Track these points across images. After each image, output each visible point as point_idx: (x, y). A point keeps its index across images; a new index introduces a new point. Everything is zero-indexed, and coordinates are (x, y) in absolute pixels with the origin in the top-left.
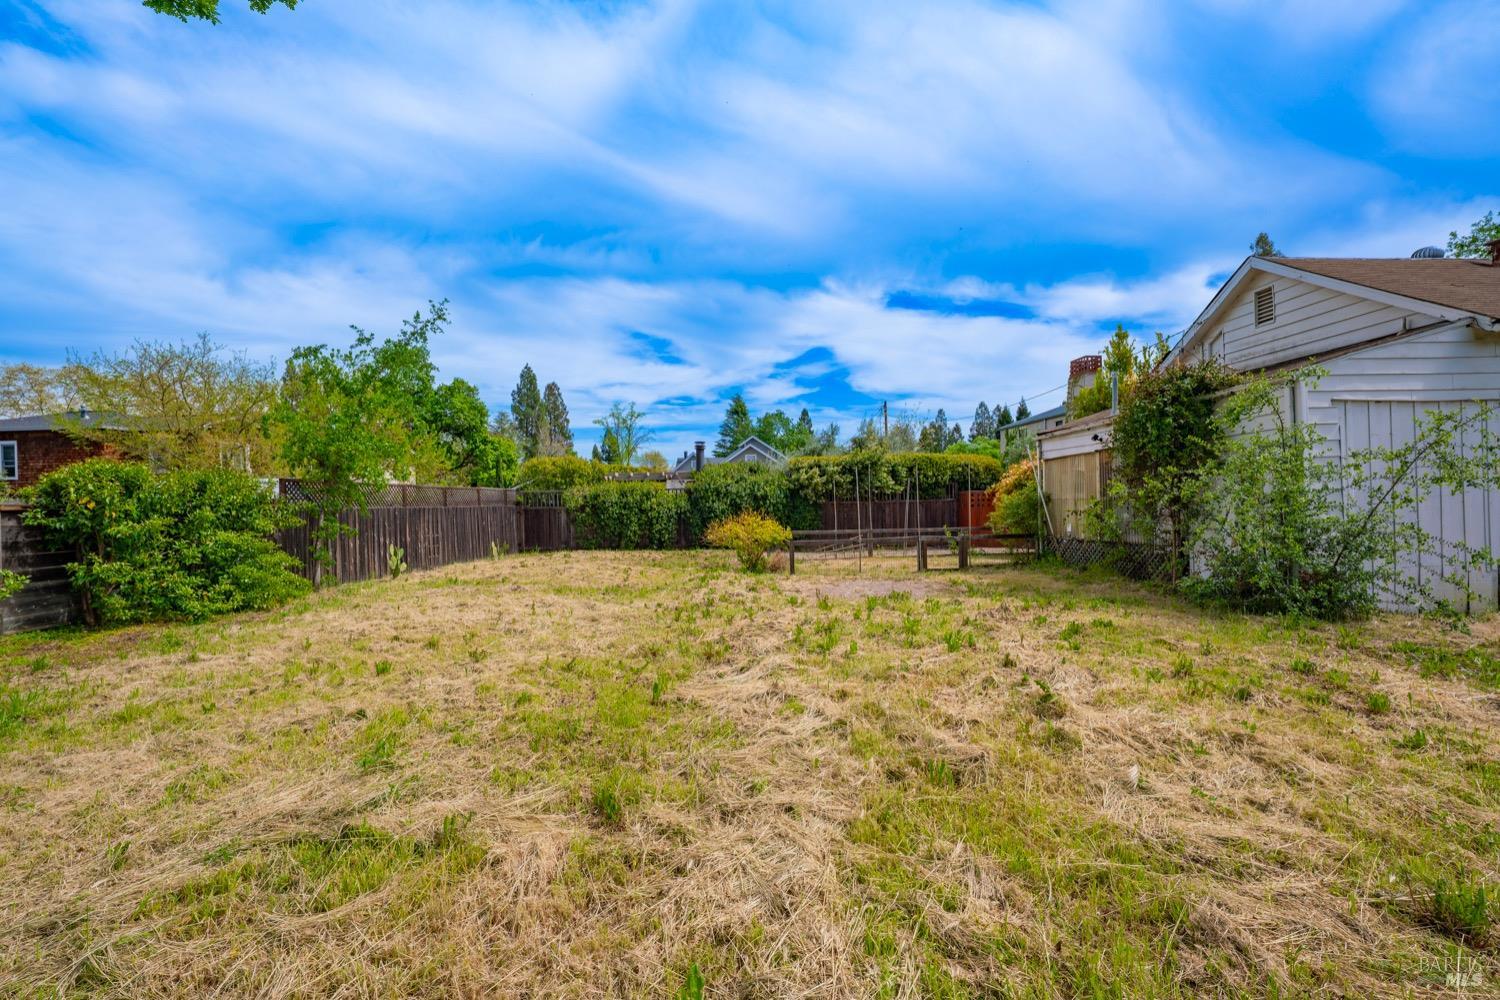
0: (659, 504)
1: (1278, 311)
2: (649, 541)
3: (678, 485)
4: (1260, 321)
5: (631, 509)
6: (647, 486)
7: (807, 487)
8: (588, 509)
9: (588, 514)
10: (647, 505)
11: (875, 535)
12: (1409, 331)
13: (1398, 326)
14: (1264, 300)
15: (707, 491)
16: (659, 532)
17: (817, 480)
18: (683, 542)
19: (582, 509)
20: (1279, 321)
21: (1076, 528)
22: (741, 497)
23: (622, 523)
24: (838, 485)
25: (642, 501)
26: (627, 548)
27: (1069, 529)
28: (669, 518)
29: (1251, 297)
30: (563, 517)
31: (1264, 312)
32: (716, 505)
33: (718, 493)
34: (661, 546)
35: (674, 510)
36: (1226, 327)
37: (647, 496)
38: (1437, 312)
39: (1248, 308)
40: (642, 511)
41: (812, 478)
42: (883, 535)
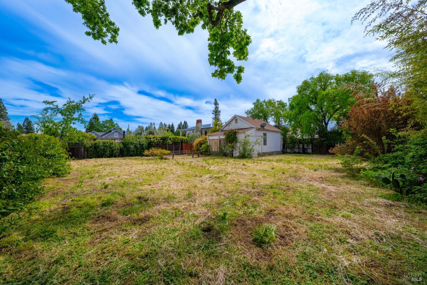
0: (115, 146)
1: (238, 122)
2: (112, 155)
3: (118, 141)
4: (236, 123)
5: (107, 147)
6: (111, 141)
7: (153, 142)
8: (93, 147)
9: (93, 149)
10: (112, 146)
11: (175, 152)
12: (251, 128)
13: (250, 127)
14: (236, 120)
15: (128, 143)
16: (115, 153)
17: (155, 141)
18: (120, 155)
19: (91, 147)
20: (238, 123)
21: (215, 150)
22: (137, 144)
23: (104, 151)
24: (160, 142)
25: (111, 145)
26: (105, 157)
27: (214, 150)
28: (118, 150)
29: (235, 120)
30: (83, 149)
31: (236, 122)
32: (131, 146)
33: (131, 143)
34: (115, 157)
35: (119, 148)
36: (232, 123)
37: (112, 143)
38: (253, 126)
39: (234, 121)
40: (110, 148)
41: (154, 140)
42: (176, 152)
